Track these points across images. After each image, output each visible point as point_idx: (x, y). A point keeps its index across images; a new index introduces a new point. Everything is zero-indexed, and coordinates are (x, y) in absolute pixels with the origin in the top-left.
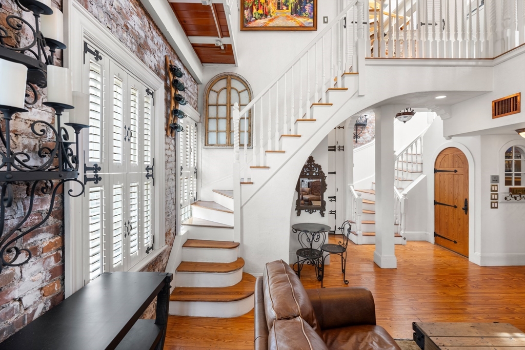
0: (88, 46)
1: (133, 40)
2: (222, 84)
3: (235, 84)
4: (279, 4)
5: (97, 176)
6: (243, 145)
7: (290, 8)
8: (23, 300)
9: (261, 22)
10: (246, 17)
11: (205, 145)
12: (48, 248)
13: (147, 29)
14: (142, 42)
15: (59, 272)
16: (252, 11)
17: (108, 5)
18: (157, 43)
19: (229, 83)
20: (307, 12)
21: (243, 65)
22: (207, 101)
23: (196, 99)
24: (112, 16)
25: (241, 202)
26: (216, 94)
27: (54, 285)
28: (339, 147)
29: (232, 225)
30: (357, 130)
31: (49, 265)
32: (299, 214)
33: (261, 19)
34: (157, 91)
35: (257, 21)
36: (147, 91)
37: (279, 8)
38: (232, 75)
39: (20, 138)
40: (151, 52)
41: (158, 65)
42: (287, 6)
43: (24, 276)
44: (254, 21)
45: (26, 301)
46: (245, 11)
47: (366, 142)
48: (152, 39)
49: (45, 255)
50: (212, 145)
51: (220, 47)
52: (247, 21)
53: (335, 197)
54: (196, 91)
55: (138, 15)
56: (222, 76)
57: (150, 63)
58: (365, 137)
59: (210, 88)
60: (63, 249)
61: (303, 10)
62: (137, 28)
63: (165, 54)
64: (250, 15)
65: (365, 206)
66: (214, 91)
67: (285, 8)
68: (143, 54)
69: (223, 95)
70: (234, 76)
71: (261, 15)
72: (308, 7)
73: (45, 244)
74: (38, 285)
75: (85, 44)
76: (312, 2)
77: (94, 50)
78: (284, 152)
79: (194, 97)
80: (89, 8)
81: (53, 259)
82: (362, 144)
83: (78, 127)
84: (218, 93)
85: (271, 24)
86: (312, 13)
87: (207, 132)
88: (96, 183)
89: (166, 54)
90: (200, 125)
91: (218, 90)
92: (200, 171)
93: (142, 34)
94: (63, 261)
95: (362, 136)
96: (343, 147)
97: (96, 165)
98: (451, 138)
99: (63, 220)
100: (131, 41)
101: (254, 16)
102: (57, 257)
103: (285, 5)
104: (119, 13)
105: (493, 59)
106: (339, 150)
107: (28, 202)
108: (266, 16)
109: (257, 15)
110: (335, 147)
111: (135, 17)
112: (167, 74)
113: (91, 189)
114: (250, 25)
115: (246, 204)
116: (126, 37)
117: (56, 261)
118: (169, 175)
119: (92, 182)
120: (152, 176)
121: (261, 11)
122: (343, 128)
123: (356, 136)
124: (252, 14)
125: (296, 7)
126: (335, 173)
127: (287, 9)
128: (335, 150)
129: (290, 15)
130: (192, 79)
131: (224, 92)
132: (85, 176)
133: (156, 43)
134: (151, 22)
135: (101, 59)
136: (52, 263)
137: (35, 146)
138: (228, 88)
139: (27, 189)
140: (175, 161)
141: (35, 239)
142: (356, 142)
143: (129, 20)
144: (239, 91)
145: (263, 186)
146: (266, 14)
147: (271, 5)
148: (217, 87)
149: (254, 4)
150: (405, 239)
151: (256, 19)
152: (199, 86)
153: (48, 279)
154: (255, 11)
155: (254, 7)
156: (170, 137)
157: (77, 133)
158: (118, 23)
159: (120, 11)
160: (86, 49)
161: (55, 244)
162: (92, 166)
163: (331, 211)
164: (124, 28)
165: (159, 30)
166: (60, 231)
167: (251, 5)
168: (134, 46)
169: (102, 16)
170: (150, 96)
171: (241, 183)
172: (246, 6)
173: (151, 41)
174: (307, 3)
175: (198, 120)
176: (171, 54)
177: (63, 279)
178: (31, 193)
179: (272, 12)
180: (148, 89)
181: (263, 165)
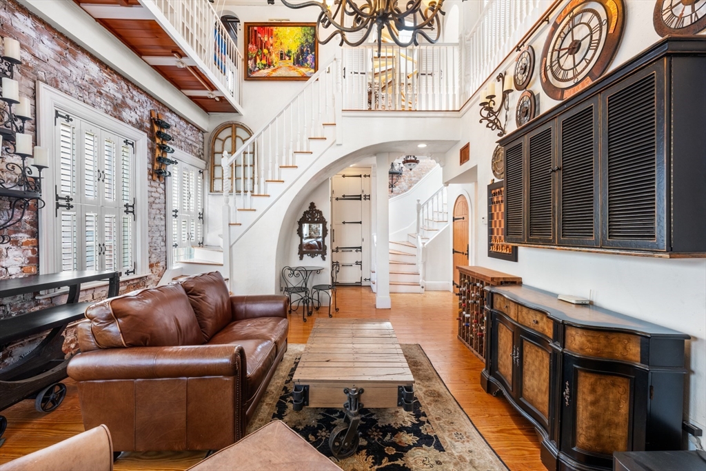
0: (59, 113)
1: (108, 102)
2: (228, 132)
3: (240, 132)
4: (282, 54)
5: (69, 204)
6: (240, 192)
7: (292, 58)
8: (9, 269)
9: (264, 72)
10: (250, 67)
11: (211, 192)
12: (26, 243)
13: (125, 91)
14: (119, 102)
15: (35, 261)
16: (255, 61)
17: (79, 80)
18: (139, 101)
19: (234, 132)
20: (308, 62)
21: (246, 115)
22: (213, 149)
23: (201, 147)
24: (83, 88)
25: (230, 241)
26: (222, 142)
27: (31, 268)
28: (365, 196)
29: (222, 263)
30: (392, 179)
31: (27, 254)
32: (301, 258)
33: (264, 69)
34: (137, 142)
35: (261, 71)
36: (126, 142)
37: (281, 58)
38: (236, 124)
39: (5, 174)
40: (131, 109)
41: (142, 120)
42: (290, 57)
43: (9, 255)
44: (257, 71)
45: (11, 270)
46: (249, 61)
47: (403, 192)
48: (132, 98)
49: (24, 247)
50: (217, 192)
51: (214, 99)
52: (251, 71)
53: (361, 248)
54: (201, 139)
55: (113, 81)
56: (226, 125)
57: (130, 119)
58: (401, 186)
59: (215, 137)
60: (38, 247)
61: (305, 60)
62: (112, 92)
63: (150, 108)
64: (254, 65)
65: (391, 257)
66: (220, 139)
67: (287, 58)
68: (120, 112)
69: (229, 142)
70: (238, 124)
71: (265, 65)
72: (310, 58)
73: (24, 241)
74: (19, 264)
75: (57, 111)
76: (313, 53)
77: (64, 115)
78: (269, 196)
79: (197, 145)
80: (60, 87)
81: (30, 251)
82: (398, 194)
83: (40, 168)
84: (224, 141)
85: (274, 74)
86: (314, 64)
87: (212, 178)
88: (68, 209)
89: (152, 108)
90: (206, 172)
91: (223, 138)
92: (206, 217)
93: (119, 96)
94: (38, 255)
95: (398, 185)
96: (369, 196)
97: (68, 197)
98: (448, 185)
99: (38, 228)
100: (105, 103)
101: (258, 66)
102: (33, 252)
103: (288, 56)
104: (92, 84)
105: (459, 111)
106: (365, 199)
107: (10, 212)
108: (269, 66)
109: (260, 65)
110: (361, 196)
111: (110, 84)
112: (152, 126)
113: (63, 213)
114: (254, 75)
115: (234, 243)
116: (100, 101)
117: (33, 254)
118: (156, 214)
119: (65, 208)
120: (133, 212)
121: (264, 62)
122: (369, 176)
123: (392, 186)
124: (255, 64)
125: (298, 57)
126: (361, 223)
127: (290, 59)
128: (360, 199)
129: (292, 65)
130: (195, 128)
131: (230, 139)
132: (57, 203)
133: (137, 100)
134: (130, 85)
135: (71, 120)
136: (30, 254)
137: (16, 179)
138: (234, 137)
139: (10, 205)
140: (165, 203)
141: (16, 235)
142: (392, 192)
143: (103, 87)
144: (244, 139)
145: (251, 227)
146: (269, 65)
147: (273, 55)
148: (223, 135)
149: (257, 55)
150: (423, 287)
151: (260, 69)
152: (205, 134)
153: (26, 263)
154: (258, 61)
155: (258, 57)
156: (158, 181)
157: (40, 171)
158: (90, 91)
159: (92, 82)
160: (57, 115)
161: (32, 242)
162: (64, 197)
163: (357, 262)
164: (98, 94)
165: (141, 89)
166: (35, 234)
167: (254, 55)
168: (109, 107)
169: (73, 90)
170: (130, 146)
171: (230, 224)
172: (250, 57)
173: (130, 101)
174: (308, 54)
175: (204, 168)
176: (159, 108)
177: (38, 267)
178: (12, 207)
179: (274, 62)
180: (127, 140)
181: (249, 208)
